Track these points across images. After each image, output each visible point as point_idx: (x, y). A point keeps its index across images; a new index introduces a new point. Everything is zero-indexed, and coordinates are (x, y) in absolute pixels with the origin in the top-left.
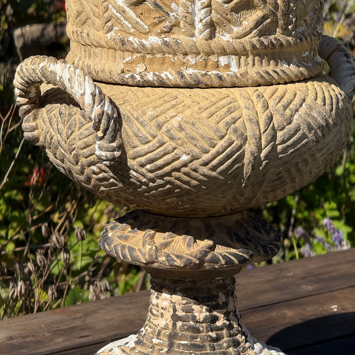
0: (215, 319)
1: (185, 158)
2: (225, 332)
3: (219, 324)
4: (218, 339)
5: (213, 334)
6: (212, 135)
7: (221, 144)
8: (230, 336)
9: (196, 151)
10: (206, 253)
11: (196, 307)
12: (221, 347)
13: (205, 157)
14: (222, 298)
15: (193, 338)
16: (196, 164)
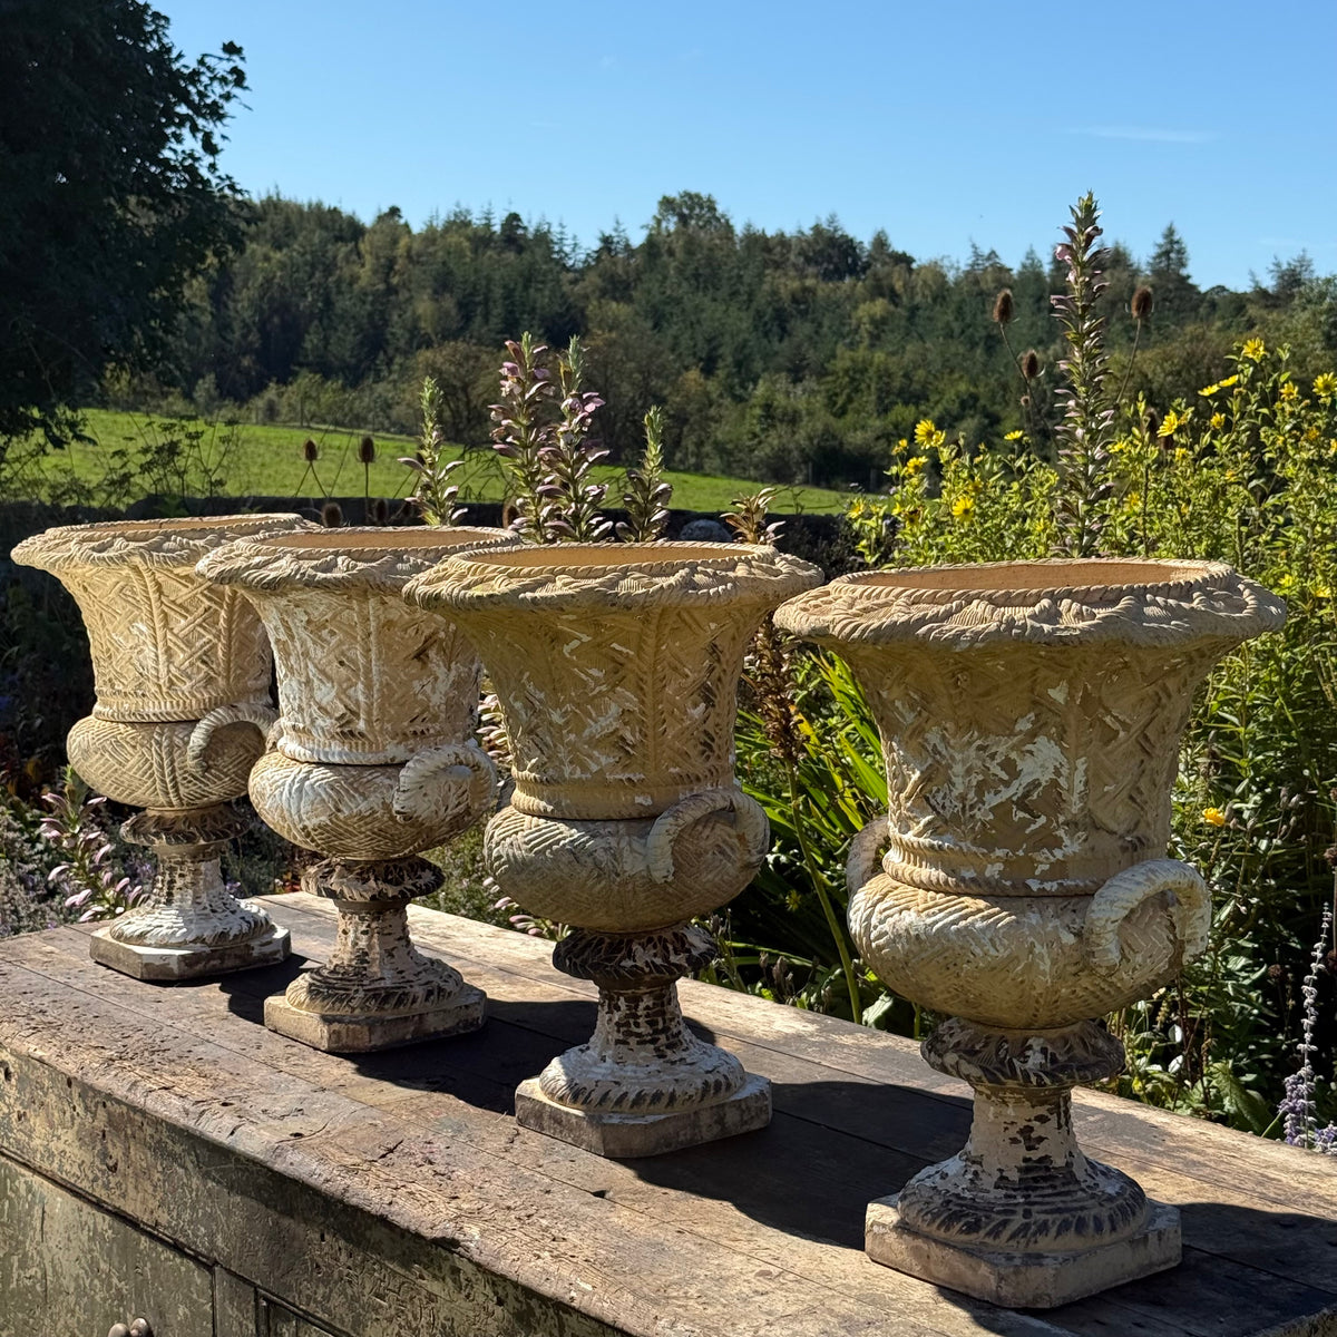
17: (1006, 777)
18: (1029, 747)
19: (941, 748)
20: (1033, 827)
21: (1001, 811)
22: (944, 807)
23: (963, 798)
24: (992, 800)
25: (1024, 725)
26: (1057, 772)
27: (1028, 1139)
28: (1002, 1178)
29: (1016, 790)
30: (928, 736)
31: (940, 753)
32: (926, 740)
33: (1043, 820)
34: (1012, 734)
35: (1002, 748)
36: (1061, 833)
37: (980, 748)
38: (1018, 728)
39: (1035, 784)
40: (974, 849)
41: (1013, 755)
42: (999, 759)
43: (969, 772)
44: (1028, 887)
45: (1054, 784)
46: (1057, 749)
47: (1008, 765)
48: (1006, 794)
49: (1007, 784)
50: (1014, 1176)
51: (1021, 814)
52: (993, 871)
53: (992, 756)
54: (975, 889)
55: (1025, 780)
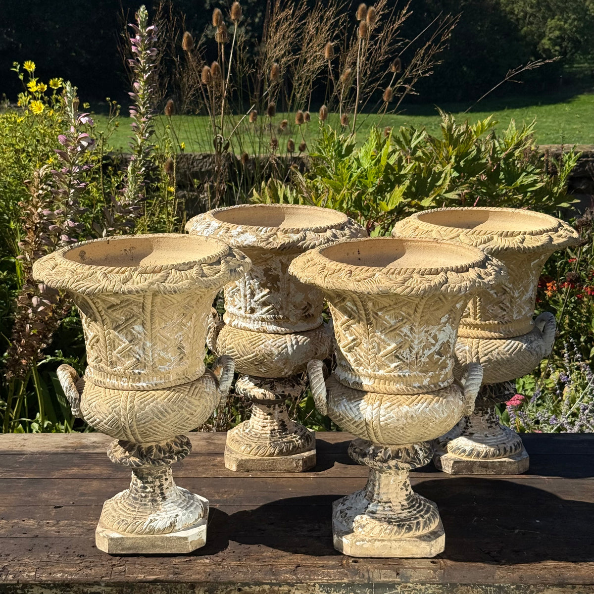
0: (146, 488)
1: (98, 420)
2: (150, 494)
3: (147, 490)
4: (146, 497)
5: (143, 495)
6: (106, 412)
7: (110, 416)
8: (152, 496)
9: (101, 418)
10: (123, 459)
11: (138, 481)
12: (145, 501)
13: (105, 421)
14: (150, 479)
15: (136, 494)
16: (103, 423)
17: (434, 342)
18: (444, 328)
19: (409, 333)
20: (441, 361)
21: (430, 357)
22: (407, 359)
23: (417, 353)
24: (427, 352)
25: (443, 320)
26: (450, 338)
27: (405, 487)
28: (402, 506)
29: (437, 347)
30: (402, 329)
31: (408, 336)
32: (402, 332)
33: (444, 358)
34: (439, 324)
35: (434, 330)
36: (448, 361)
37: (426, 332)
38: (442, 321)
39: (443, 344)
40: (420, 374)
41: (437, 333)
42: (432, 335)
43: (421, 342)
44: (440, 386)
45: (448, 341)
46: (450, 327)
47: (435, 338)
48: (433, 349)
49: (434, 345)
50: (405, 503)
51: (437, 356)
52: (426, 382)
53: (430, 335)
54: (421, 391)
55: (440, 342)
